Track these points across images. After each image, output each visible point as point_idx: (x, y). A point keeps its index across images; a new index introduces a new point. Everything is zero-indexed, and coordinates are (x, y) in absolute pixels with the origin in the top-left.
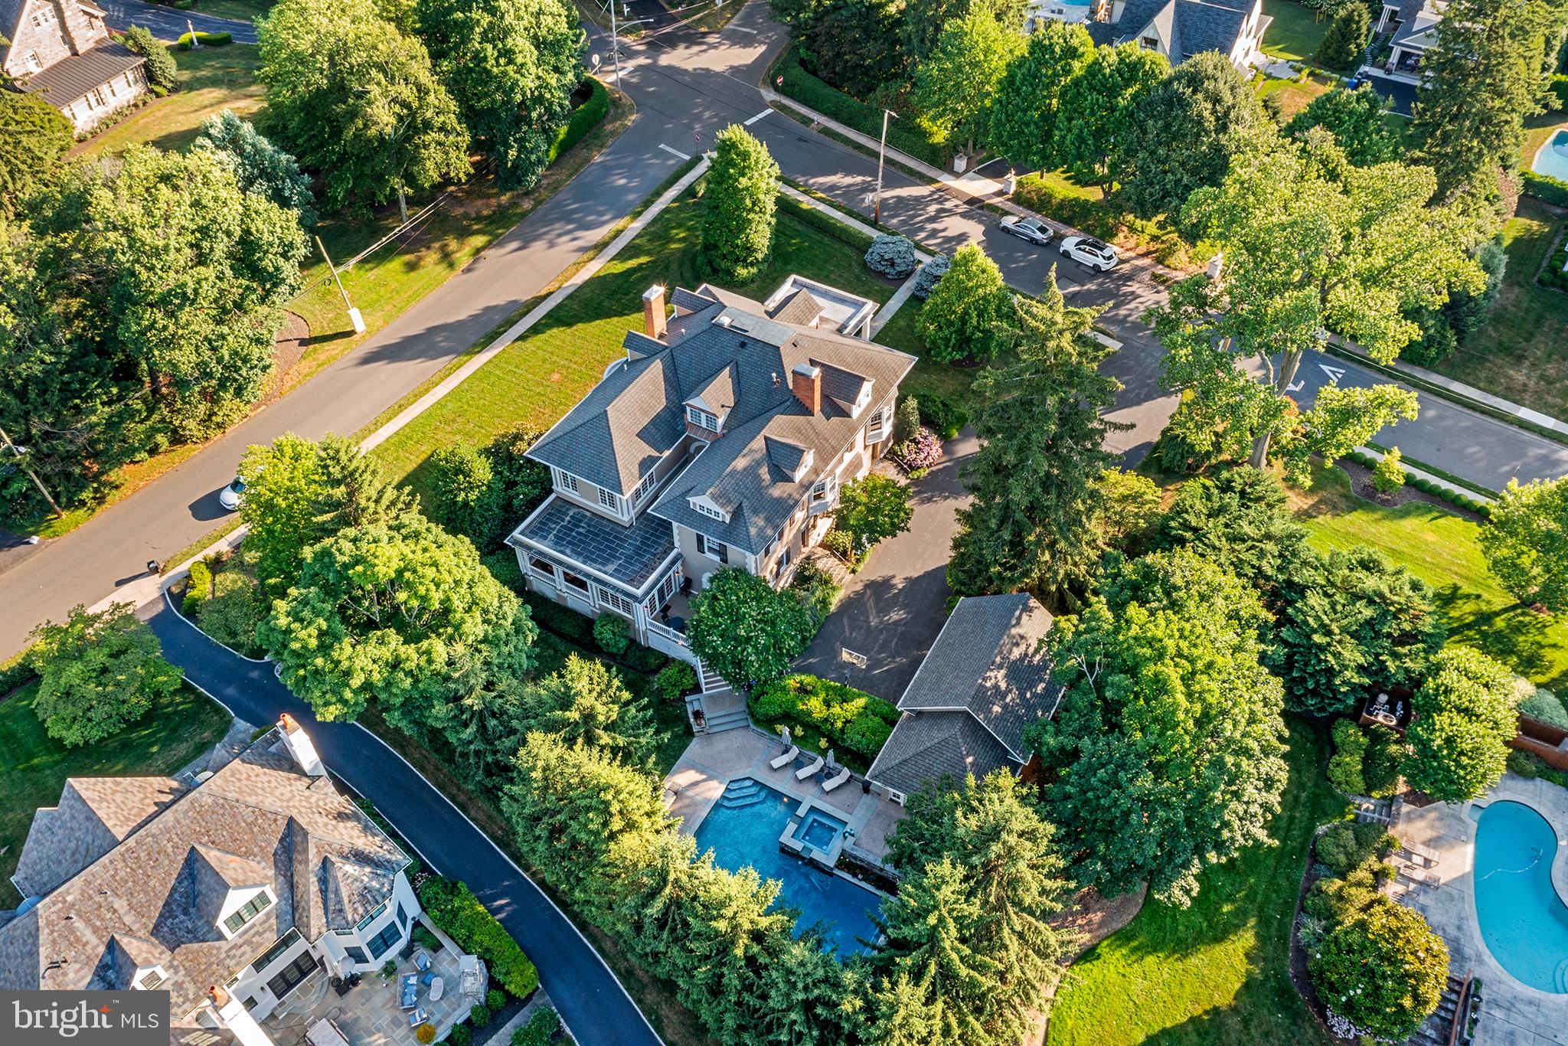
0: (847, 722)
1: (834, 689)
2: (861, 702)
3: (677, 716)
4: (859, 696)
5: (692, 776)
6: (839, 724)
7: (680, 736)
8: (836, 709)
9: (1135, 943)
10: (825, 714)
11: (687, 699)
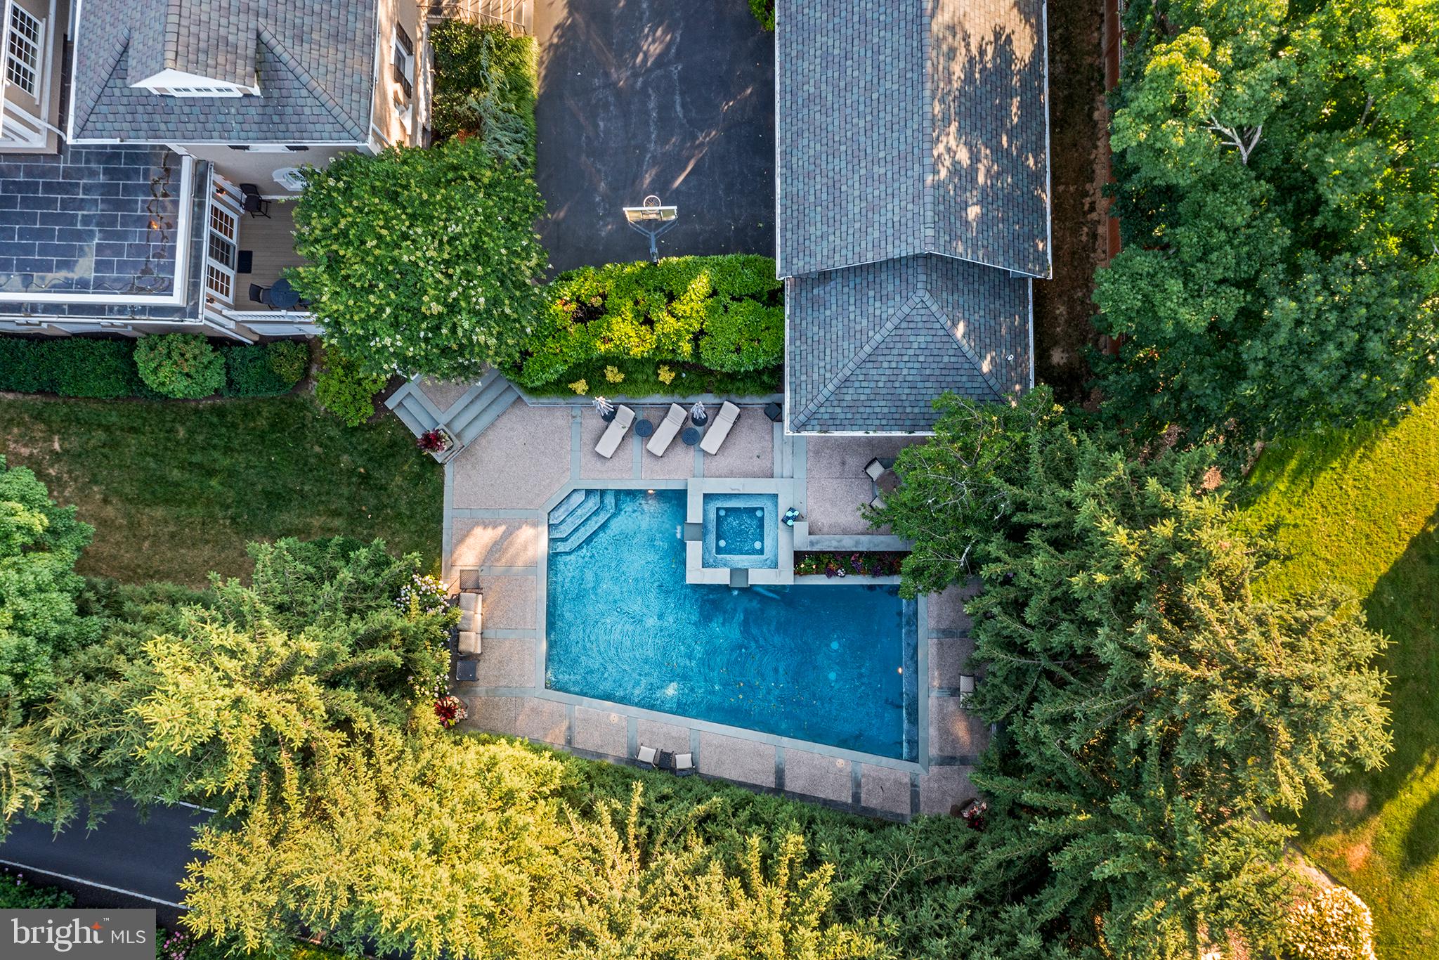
0: (697, 338)
1: (638, 281)
2: (700, 284)
3: (393, 444)
4: (692, 271)
5: (482, 538)
6: (686, 348)
7: (419, 476)
8: (667, 324)
9: (1293, 464)
10: (651, 339)
11: (391, 404)
